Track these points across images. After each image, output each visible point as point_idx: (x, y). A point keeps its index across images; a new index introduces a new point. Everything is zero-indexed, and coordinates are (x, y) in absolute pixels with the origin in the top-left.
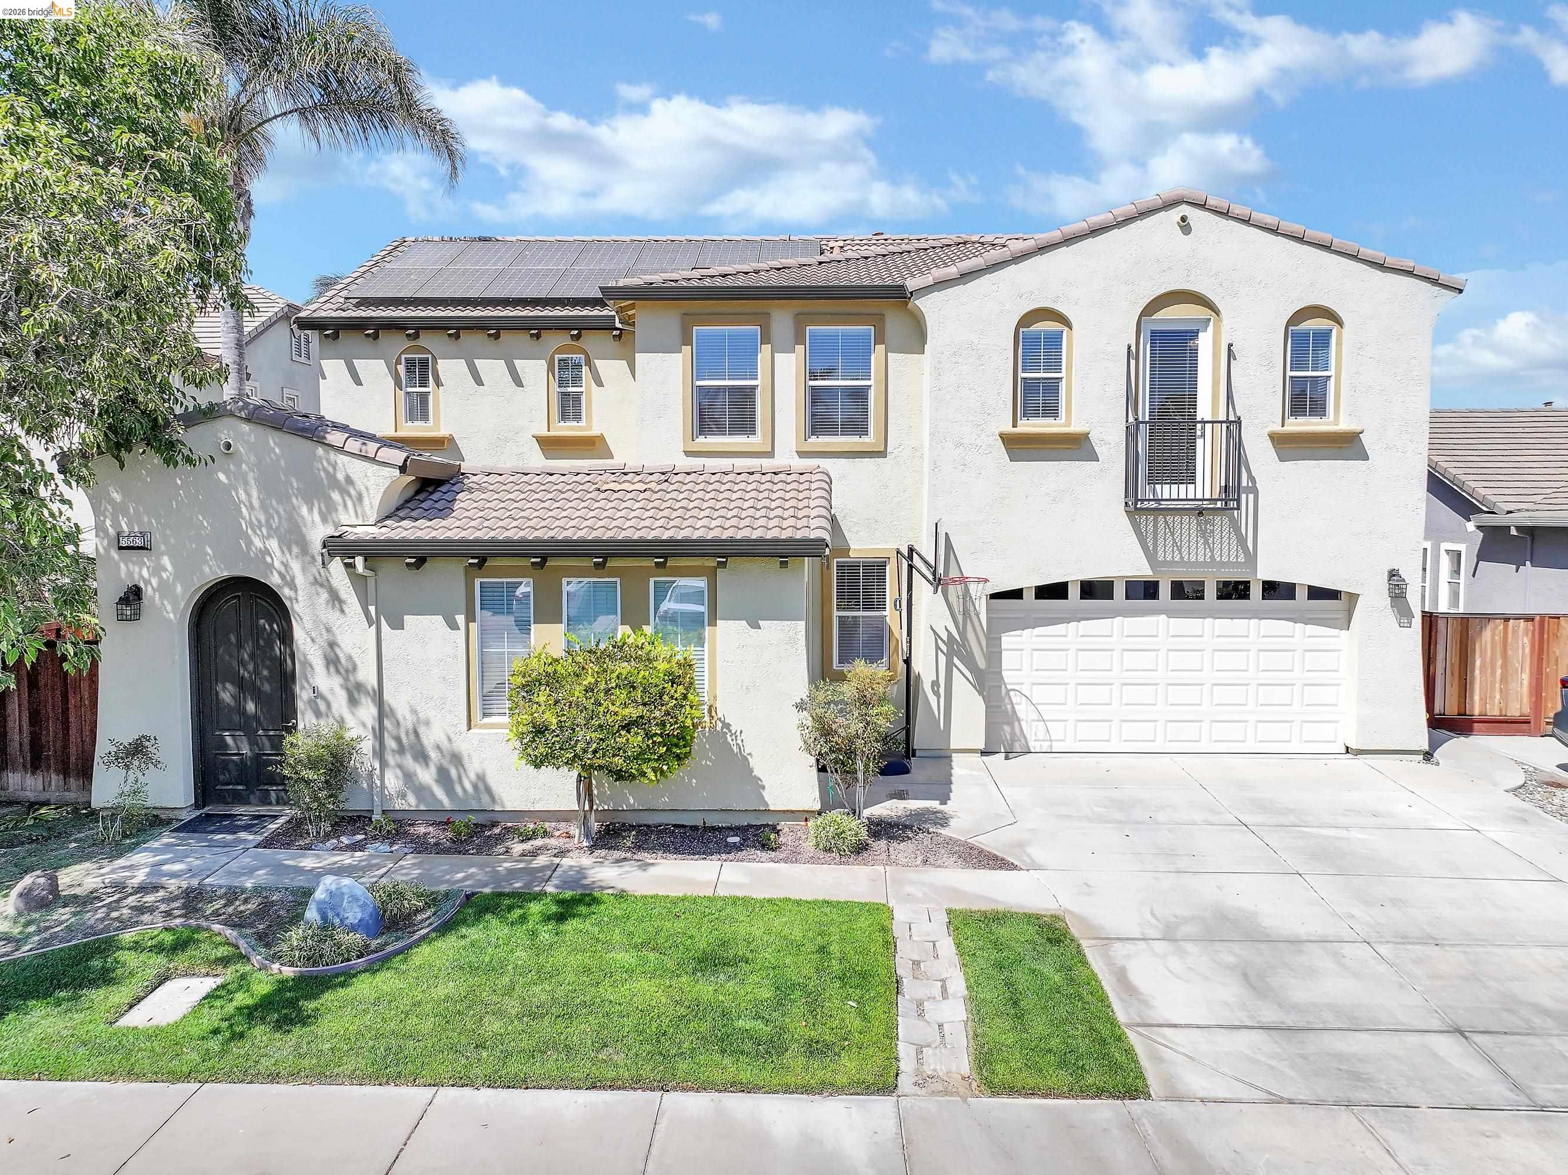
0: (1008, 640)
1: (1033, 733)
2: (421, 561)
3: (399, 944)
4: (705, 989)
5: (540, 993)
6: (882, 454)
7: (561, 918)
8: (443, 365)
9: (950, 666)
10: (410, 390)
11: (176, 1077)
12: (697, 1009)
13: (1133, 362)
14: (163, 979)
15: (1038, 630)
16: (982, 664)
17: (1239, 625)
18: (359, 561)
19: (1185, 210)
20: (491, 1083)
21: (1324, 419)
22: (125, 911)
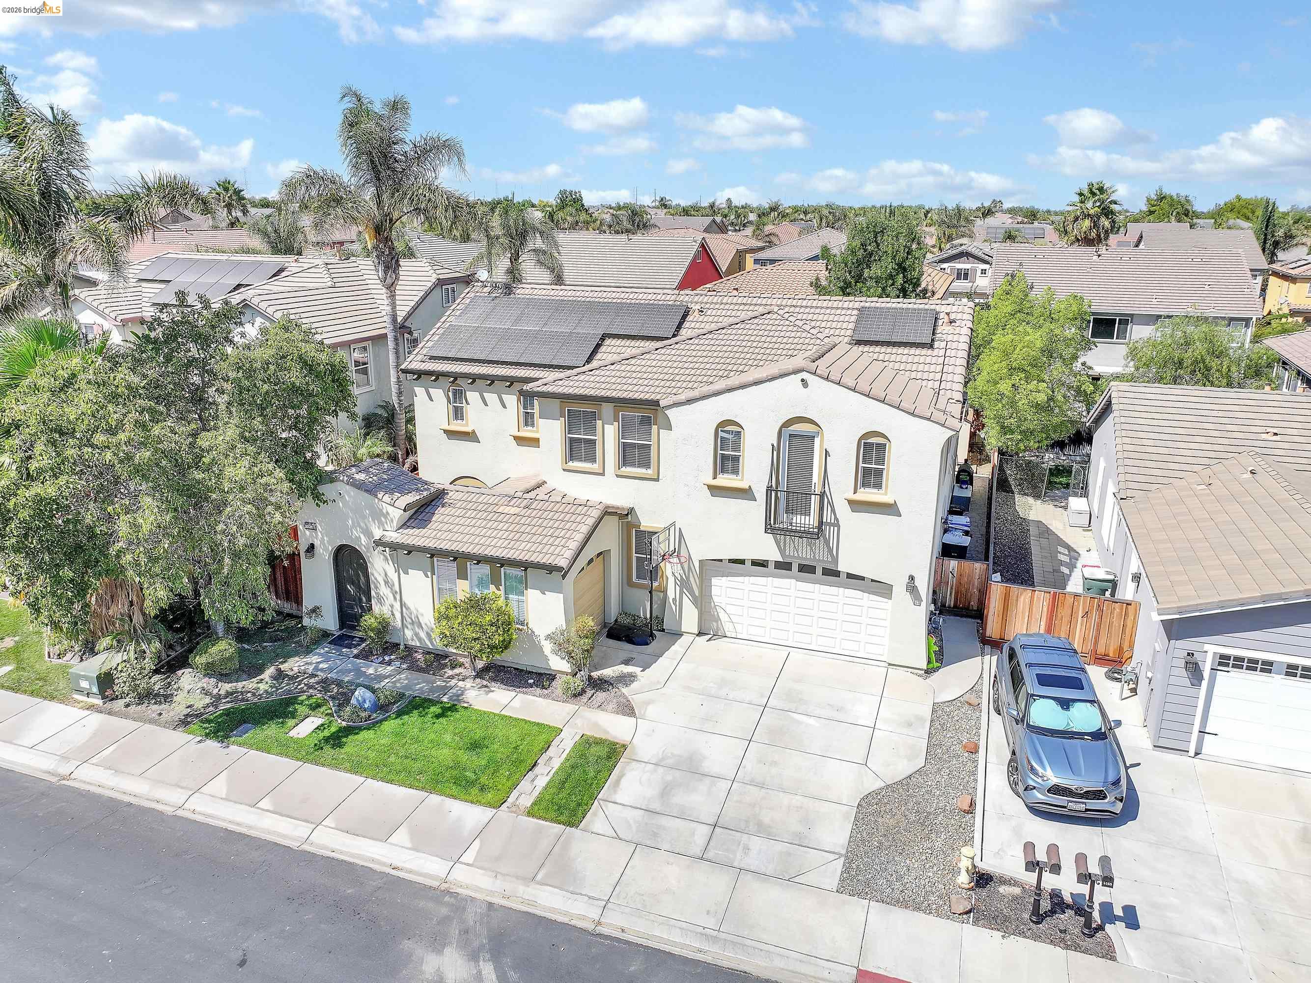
0: (715, 581)
1: (728, 628)
2: (409, 553)
3: (381, 717)
4: (464, 757)
5: (413, 748)
6: (657, 480)
7: (438, 716)
8: (469, 395)
9: (681, 593)
10: (455, 404)
11: (298, 759)
12: (457, 765)
13: (775, 453)
14: (306, 717)
15: (729, 578)
16: (697, 594)
17: (834, 590)
18: (387, 549)
19: (805, 375)
20: (382, 780)
21: (880, 491)
22: (302, 685)
